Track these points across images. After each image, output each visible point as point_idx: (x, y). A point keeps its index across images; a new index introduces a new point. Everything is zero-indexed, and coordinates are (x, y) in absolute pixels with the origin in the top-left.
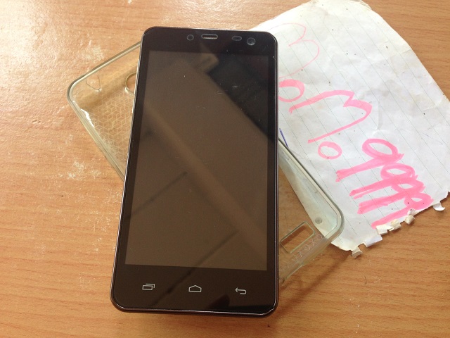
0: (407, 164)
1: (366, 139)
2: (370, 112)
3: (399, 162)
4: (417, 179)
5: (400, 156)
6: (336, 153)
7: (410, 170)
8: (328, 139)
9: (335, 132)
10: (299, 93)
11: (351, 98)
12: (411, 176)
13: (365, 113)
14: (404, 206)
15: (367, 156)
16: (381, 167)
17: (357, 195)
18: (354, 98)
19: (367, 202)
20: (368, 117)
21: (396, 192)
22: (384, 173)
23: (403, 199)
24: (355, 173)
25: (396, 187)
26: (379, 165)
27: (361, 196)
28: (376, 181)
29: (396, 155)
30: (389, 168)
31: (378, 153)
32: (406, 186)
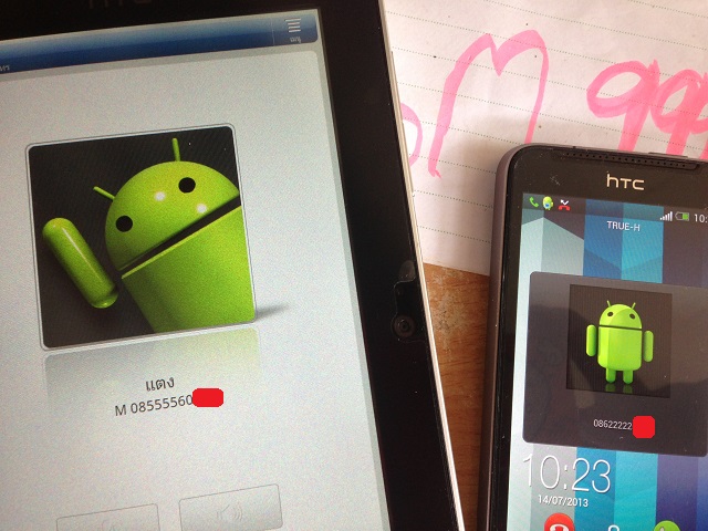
0: (674, 72)
1: (585, 94)
2: (543, 43)
3: (662, 80)
5: (654, 70)
7: (687, 76)
12: (699, 85)
13: (537, 51)
15: (615, 118)
16: (649, 118)
18: (498, 43)
20: (548, 52)
25: (698, 128)
26: (643, 117)
28: (666, 146)
29: (649, 74)
30: (660, 106)
31: (621, 98)
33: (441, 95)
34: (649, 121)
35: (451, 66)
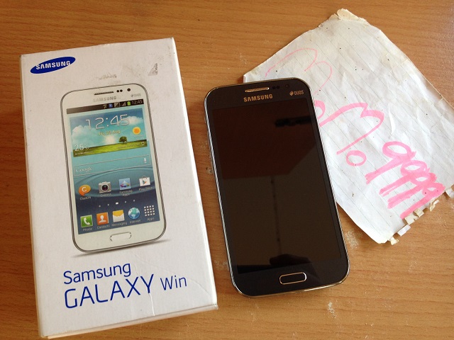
0: (420, 160)
1: (384, 143)
2: (383, 119)
4: (430, 172)
5: (413, 154)
6: (362, 160)
7: (424, 165)
8: (353, 148)
9: (357, 141)
10: (322, 112)
12: (425, 170)
13: (379, 120)
14: (424, 196)
16: (400, 166)
17: (385, 193)
19: (393, 198)
21: (415, 186)
22: (403, 170)
23: (421, 191)
24: (380, 174)
25: (414, 181)
26: (398, 164)
27: (388, 193)
28: (398, 178)
29: (410, 154)
30: (407, 166)
31: (396, 154)
32: (422, 179)
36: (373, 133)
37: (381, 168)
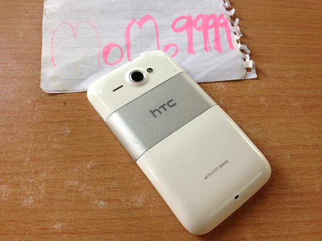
0: (196, 15)
1: (171, 28)
3: (193, 19)
4: (209, 15)
6: (175, 48)
7: (201, 16)
8: (162, 47)
9: (158, 43)
10: (118, 48)
11: (136, 22)
12: (205, 17)
13: (151, 20)
14: (224, 28)
15: (183, 32)
17: (208, 49)
18: (138, 21)
19: (215, 46)
20: (154, 18)
21: (213, 29)
22: (198, 29)
23: (219, 27)
24: (192, 43)
25: (210, 27)
26: (192, 30)
27: (210, 47)
28: (202, 35)
29: (189, 18)
30: (196, 25)
31: (182, 26)
32: (211, 22)
33: (124, 38)
34: (194, 30)
35: (125, 30)
36: (158, 30)
37: (189, 40)
